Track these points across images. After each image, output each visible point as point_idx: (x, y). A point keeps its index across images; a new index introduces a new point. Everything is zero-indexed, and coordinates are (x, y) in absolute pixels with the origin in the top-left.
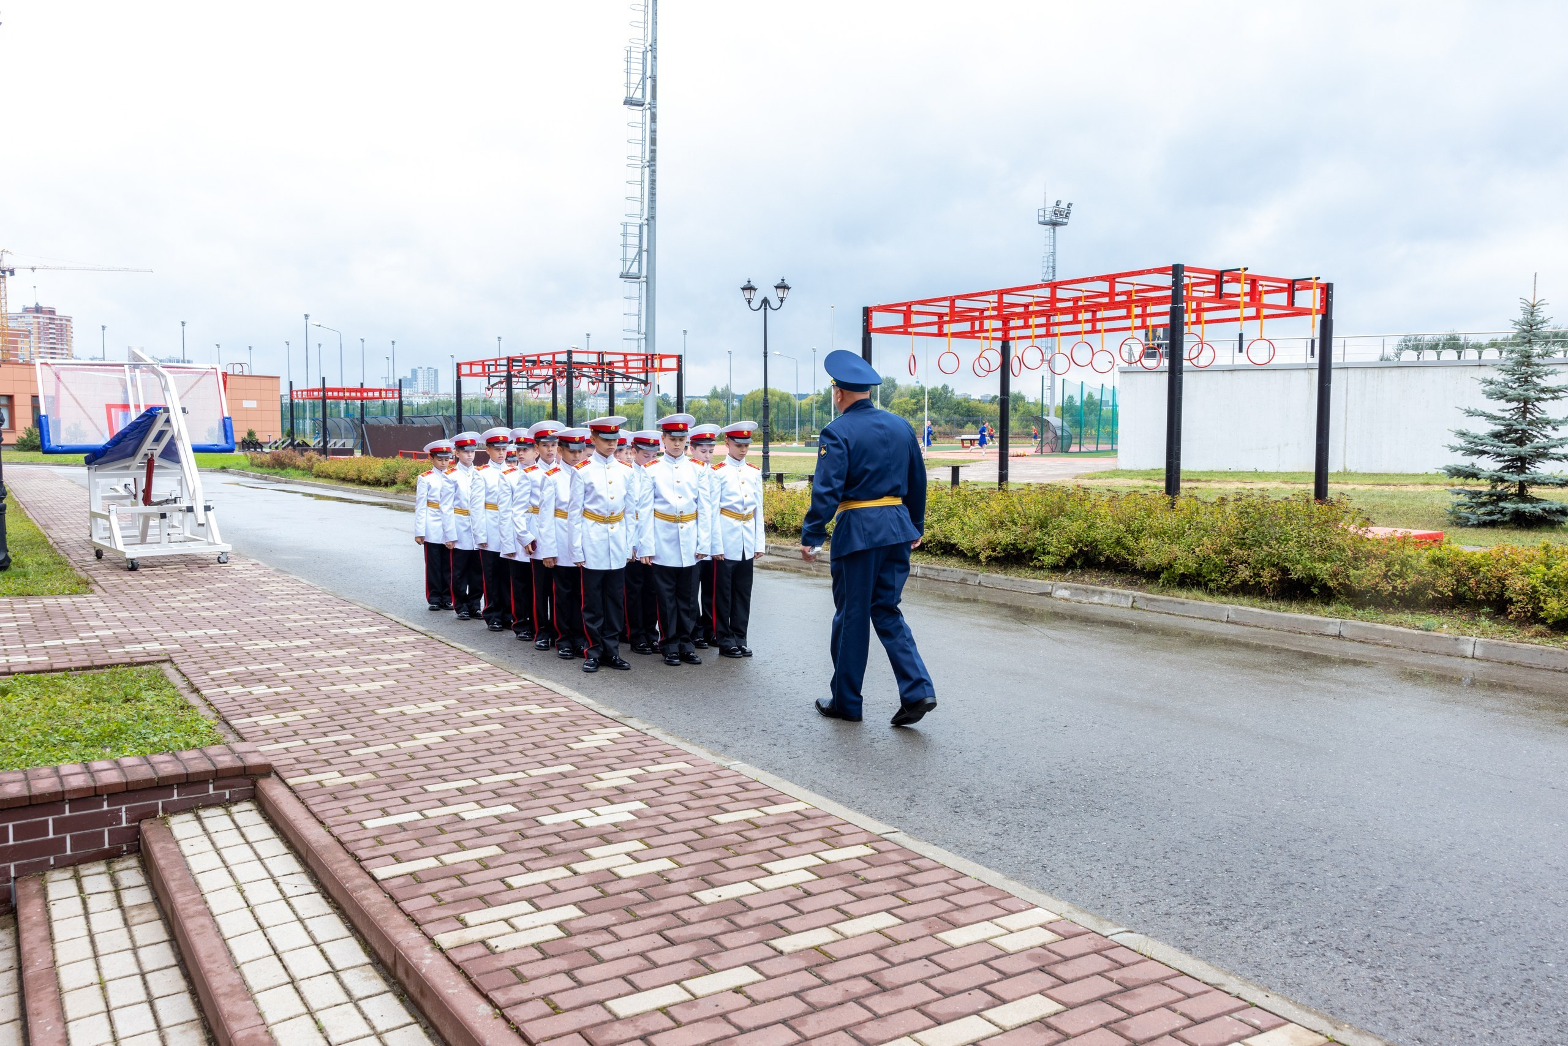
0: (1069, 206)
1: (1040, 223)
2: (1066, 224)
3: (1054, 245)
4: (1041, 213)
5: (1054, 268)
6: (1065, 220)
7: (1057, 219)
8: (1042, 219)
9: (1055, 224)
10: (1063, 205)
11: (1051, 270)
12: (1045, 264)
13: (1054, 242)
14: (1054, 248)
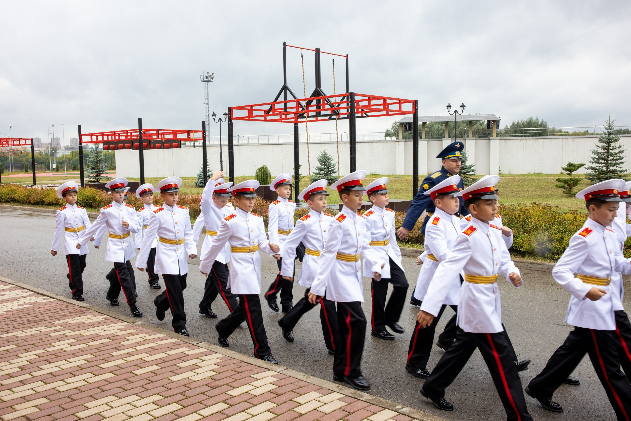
0: (213, 74)
1: (201, 81)
2: (212, 81)
3: (208, 90)
4: (202, 77)
5: (208, 99)
6: (212, 80)
7: (208, 79)
8: (202, 79)
9: (208, 82)
10: (210, 74)
11: (207, 100)
12: (205, 97)
13: (208, 89)
14: (208, 91)
